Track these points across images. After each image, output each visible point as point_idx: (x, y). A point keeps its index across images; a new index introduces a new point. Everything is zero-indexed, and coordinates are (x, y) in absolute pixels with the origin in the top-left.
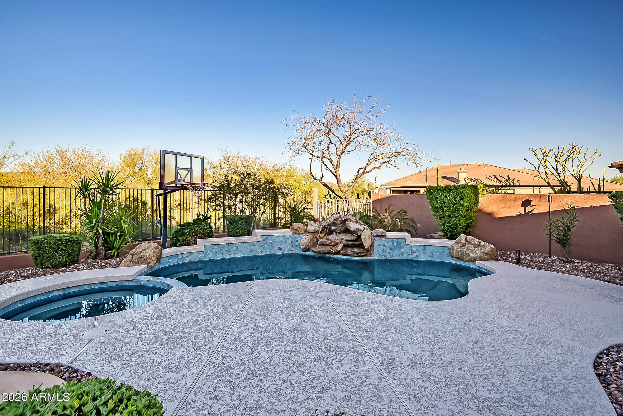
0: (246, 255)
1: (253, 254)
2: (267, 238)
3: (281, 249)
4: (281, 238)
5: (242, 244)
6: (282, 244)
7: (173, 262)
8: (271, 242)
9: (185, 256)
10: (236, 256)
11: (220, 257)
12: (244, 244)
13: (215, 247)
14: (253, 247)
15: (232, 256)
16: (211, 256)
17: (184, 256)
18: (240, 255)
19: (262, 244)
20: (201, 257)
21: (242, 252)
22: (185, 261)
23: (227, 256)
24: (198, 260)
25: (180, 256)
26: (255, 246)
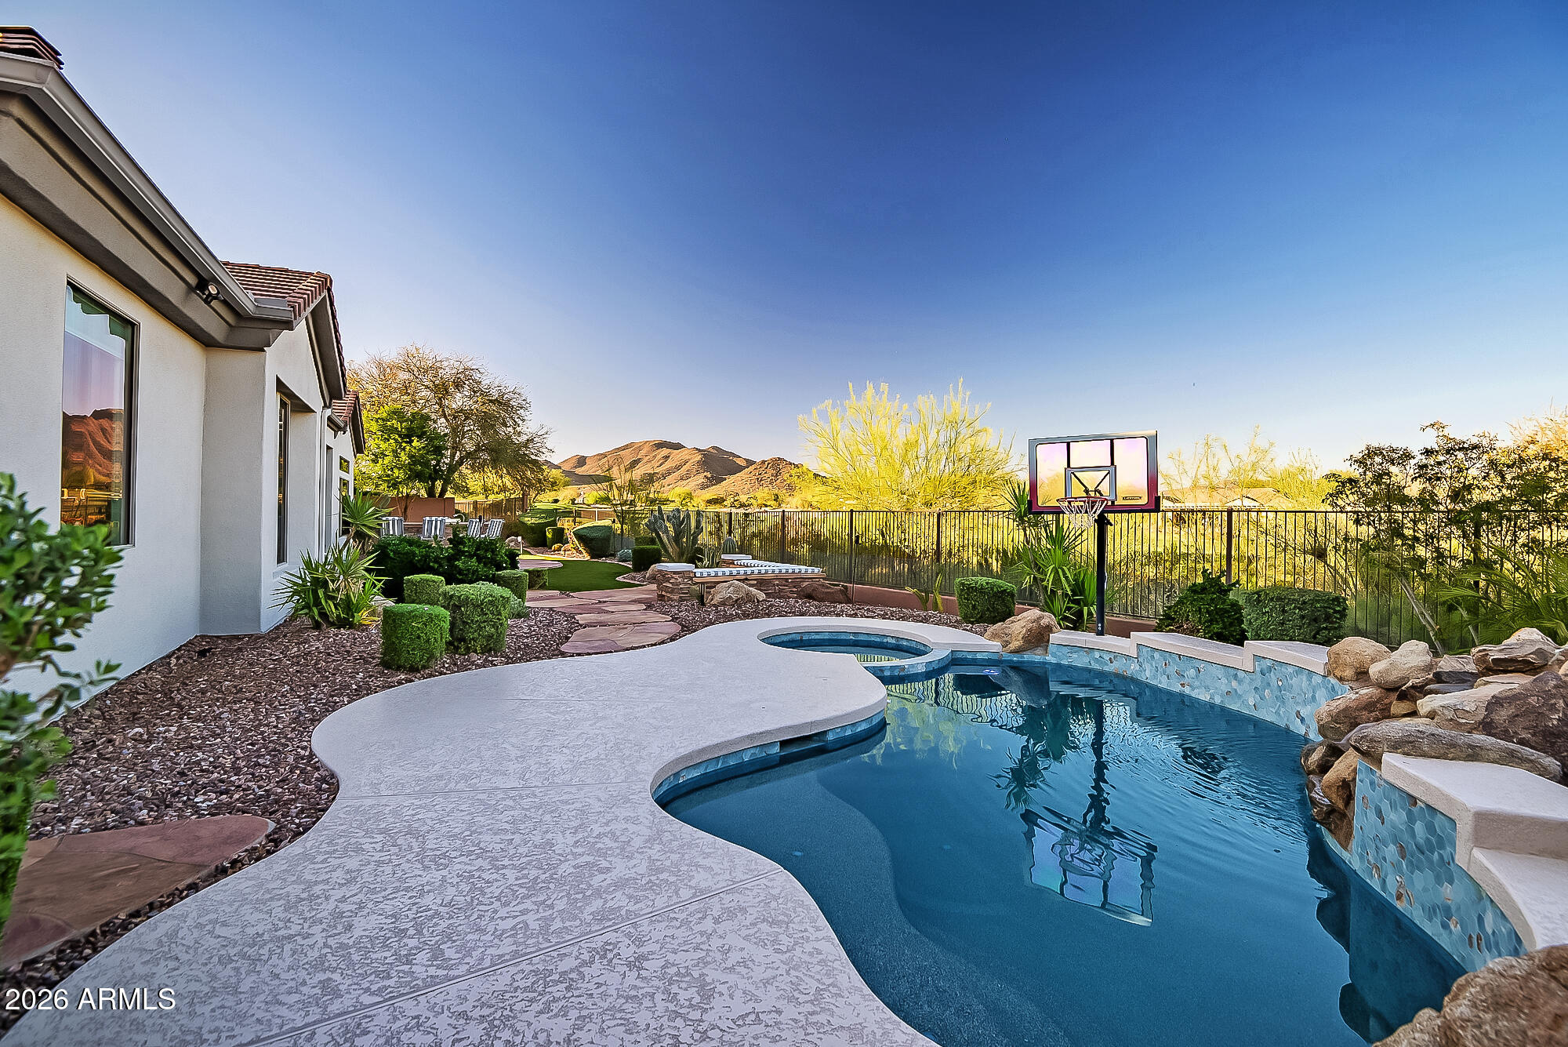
0: (1218, 700)
1: (1234, 707)
2: (1270, 669)
3: (1302, 720)
4: (1304, 678)
5: (1209, 666)
6: (1305, 703)
7: (1080, 661)
8: (1280, 683)
9: (1107, 657)
10: (1194, 694)
11: (1163, 683)
12: (1213, 669)
13: (1157, 655)
14: (1234, 684)
15: (1187, 690)
16: (1147, 675)
17: (1104, 656)
18: (1204, 697)
19: (1258, 683)
20: (1132, 669)
21: (1207, 688)
22: (1106, 669)
23: (1176, 688)
24: (1129, 673)
25: (1097, 655)
26: (1240, 682)
